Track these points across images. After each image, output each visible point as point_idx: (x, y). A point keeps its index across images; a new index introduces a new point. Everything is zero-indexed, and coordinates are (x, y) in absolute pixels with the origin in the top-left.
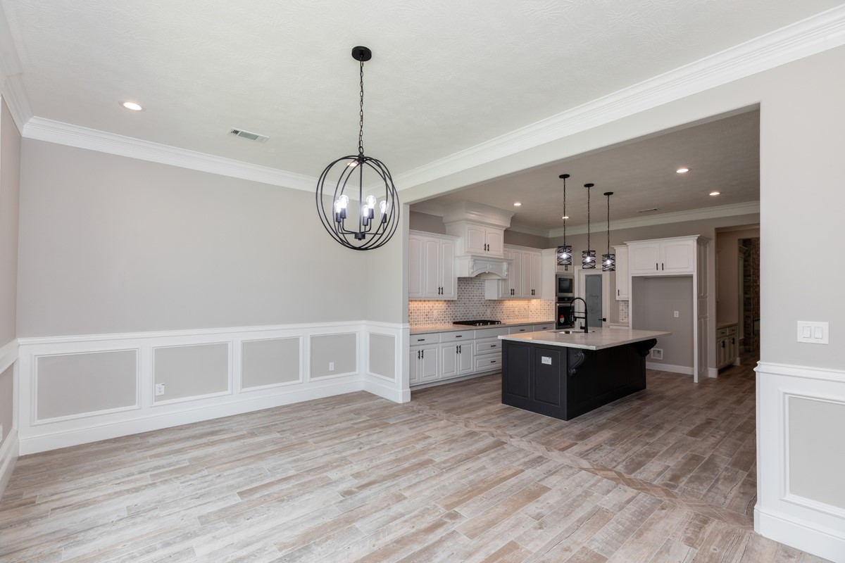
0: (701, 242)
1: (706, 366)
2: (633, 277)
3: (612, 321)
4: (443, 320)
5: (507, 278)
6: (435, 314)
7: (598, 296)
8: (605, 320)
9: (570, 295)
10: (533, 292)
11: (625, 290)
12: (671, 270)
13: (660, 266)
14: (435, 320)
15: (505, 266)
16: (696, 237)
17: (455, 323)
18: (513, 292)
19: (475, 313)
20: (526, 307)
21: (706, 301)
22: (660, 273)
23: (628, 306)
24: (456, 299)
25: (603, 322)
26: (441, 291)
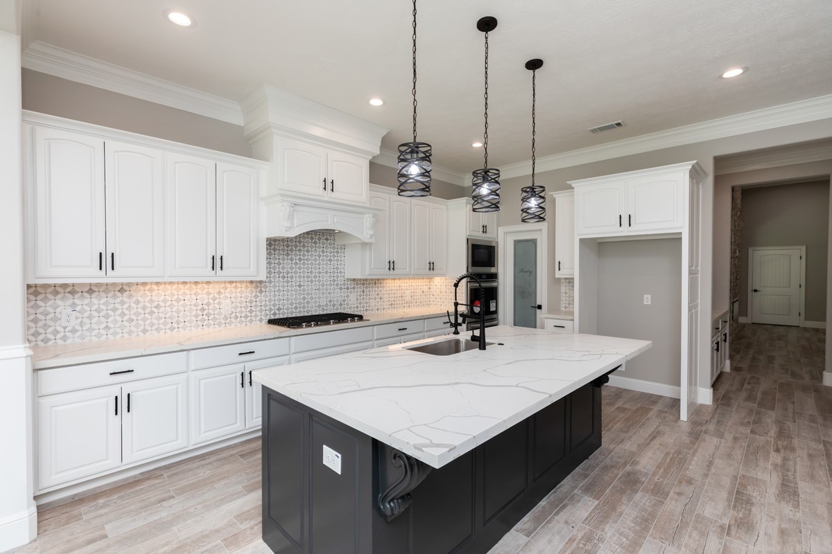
0: (696, 174)
1: (696, 385)
2: (581, 240)
3: (549, 312)
4: (246, 317)
5: (373, 240)
6: (226, 306)
7: (531, 272)
8: (540, 307)
9: (493, 270)
10: (432, 266)
11: (570, 260)
12: (644, 227)
13: (625, 221)
14: (225, 318)
15: (368, 220)
16: (686, 167)
17: (271, 322)
18: (392, 265)
19: (323, 302)
20: (425, 289)
21: (698, 277)
22: (625, 231)
23: (573, 286)
24: (264, 279)
25: (538, 311)
26: (217, 263)
